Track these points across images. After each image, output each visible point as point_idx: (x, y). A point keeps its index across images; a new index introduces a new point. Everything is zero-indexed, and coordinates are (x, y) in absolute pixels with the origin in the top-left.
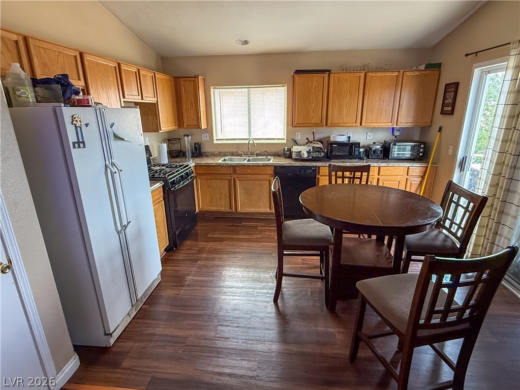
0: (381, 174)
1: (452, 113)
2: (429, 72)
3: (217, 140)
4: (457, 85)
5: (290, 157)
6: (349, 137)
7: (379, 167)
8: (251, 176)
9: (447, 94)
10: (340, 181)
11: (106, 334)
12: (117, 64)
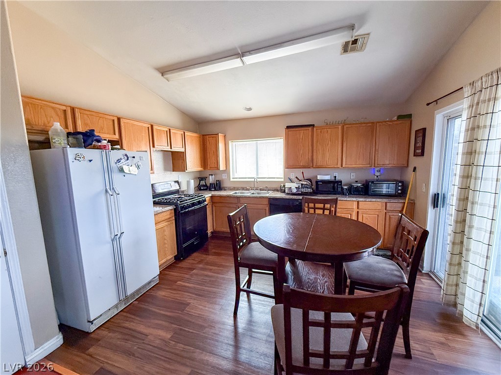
0: (360, 207)
1: (422, 154)
2: (401, 122)
3: (233, 178)
4: (424, 130)
5: (284, 192)
6: (335, 177)
7: (358, 202)
8: (251, 205)
9: (418, 139)
10: (312, 211)
11: (89, 322)
12: (150, 126)
